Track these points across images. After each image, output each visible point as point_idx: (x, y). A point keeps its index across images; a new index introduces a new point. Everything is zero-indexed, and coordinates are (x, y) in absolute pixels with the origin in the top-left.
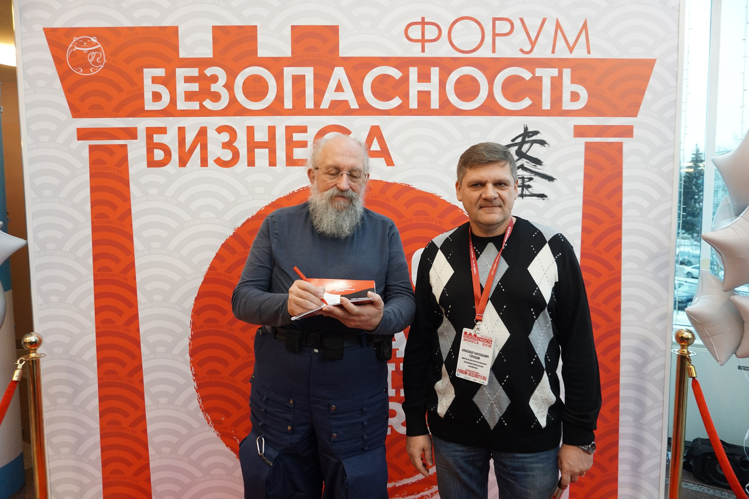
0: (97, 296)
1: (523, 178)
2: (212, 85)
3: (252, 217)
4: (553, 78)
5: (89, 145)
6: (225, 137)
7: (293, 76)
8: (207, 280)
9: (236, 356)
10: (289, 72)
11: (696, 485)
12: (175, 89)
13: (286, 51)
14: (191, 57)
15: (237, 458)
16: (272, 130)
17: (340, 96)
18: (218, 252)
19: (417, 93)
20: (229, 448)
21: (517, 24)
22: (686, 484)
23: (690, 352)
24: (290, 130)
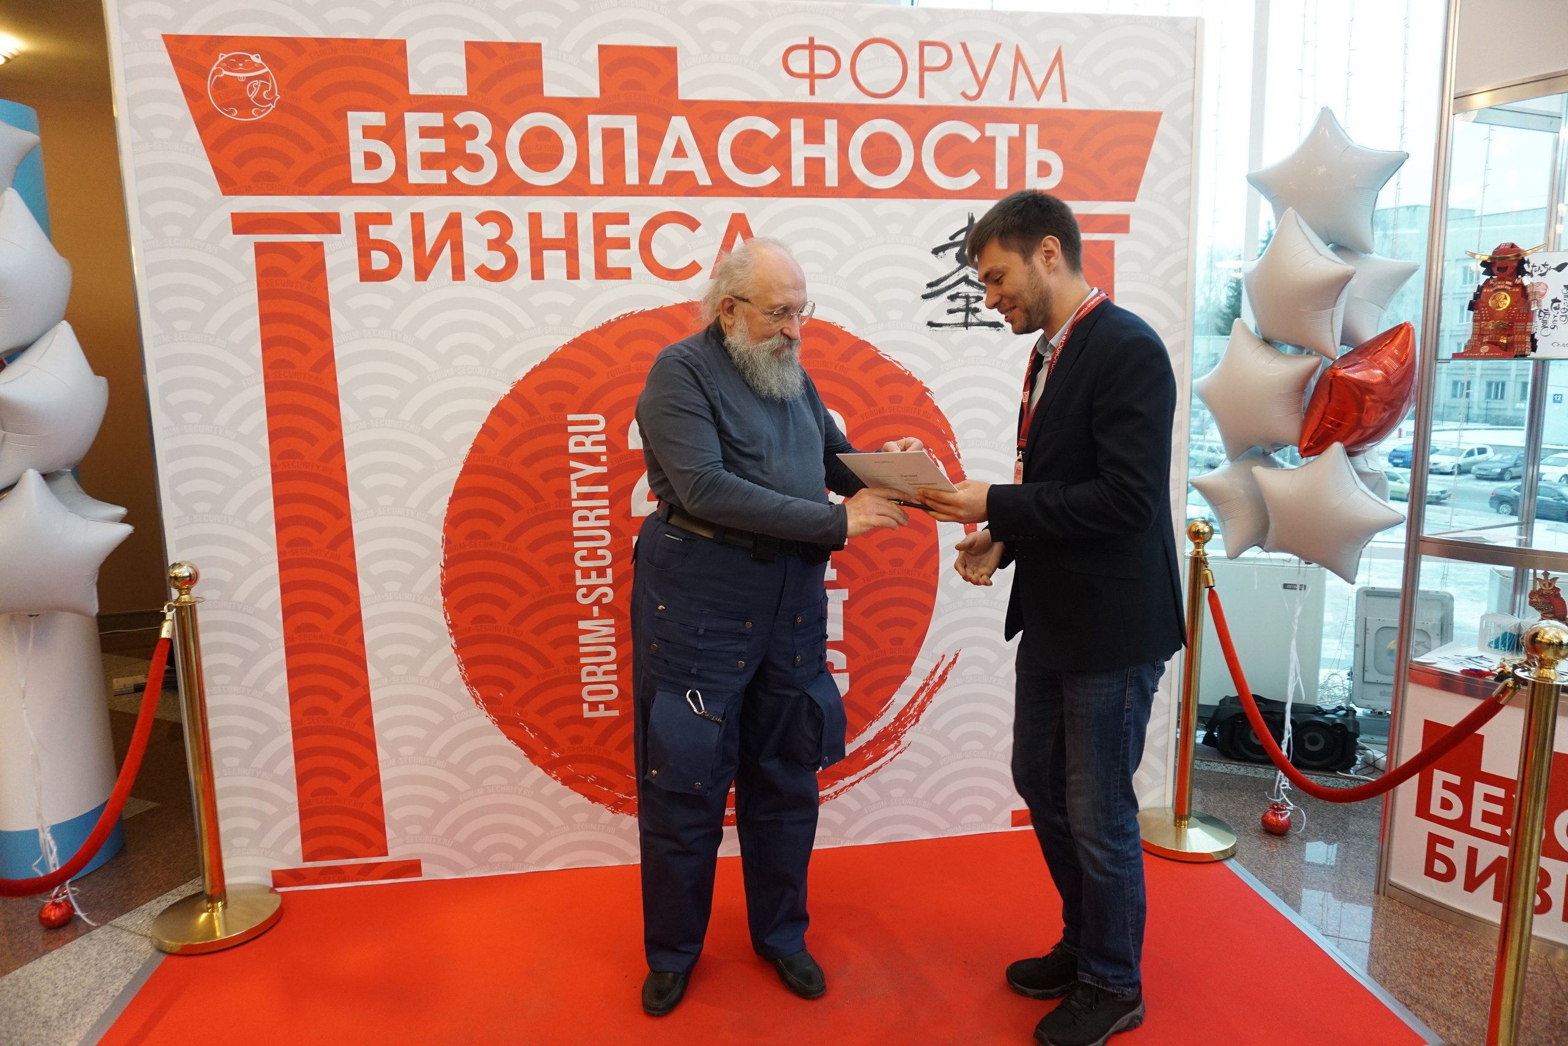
0: (279, 501)
1: (967, 297)
2: (468, 143)
3: (542, 363)
4: (1011, 140)
5: (255, 243)
6: (493, 231)
7: (603, 129)
8: (469, 469)
9: (521, 592)
10: (596, 123)
11: (1222, 764)
12: (405, 149)
13: (590, 87)
14: (430, 93)
15: (527, 756)
16: (571, 220)
17: (681, 165)
18: (485, 421)
19: (803, 161)
20: (512, 741)
21: (958, 52)
22: (1208, 764)
23: (1207, 551)
24: (601, 220)
